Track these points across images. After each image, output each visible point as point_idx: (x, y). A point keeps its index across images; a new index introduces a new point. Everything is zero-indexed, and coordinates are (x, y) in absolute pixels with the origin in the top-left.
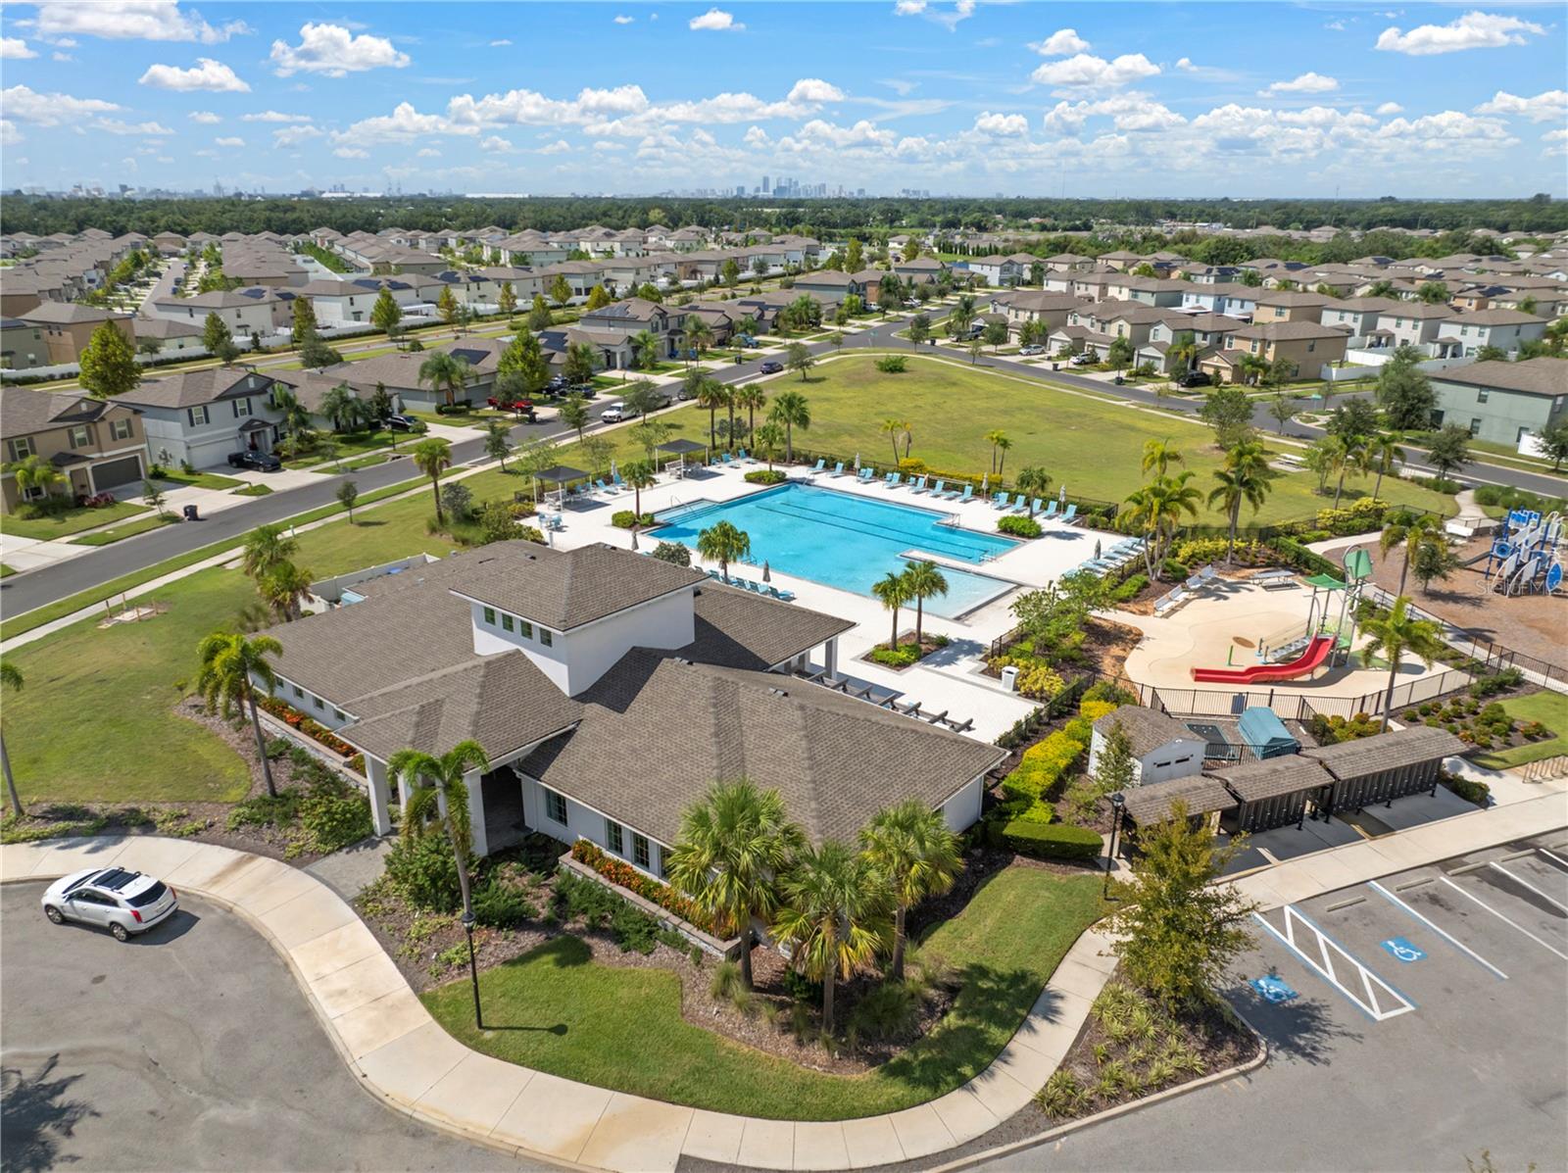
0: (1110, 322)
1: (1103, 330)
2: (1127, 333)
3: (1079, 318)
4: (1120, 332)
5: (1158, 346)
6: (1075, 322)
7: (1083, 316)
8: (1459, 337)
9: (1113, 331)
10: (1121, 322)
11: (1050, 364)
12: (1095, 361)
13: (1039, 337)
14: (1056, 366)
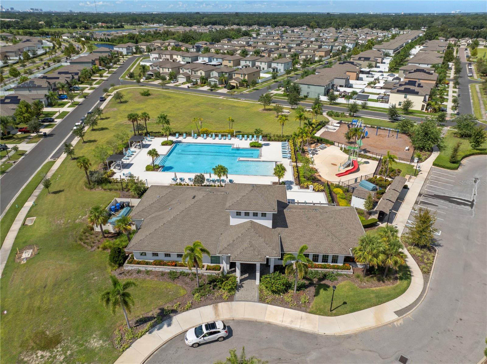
0: (197, 71)
1: (195, 73)
2: (203, 74)
3: (184, 70)
4: (201, 74)
5: (215, 77)
6: (183, 71)
7: (185, 69)
8: (277, 67)
9: (199, 73)
10: (201, 71)
11: (186, 86)
12: (197, 83)
13: (174, 77)
14: (188, 86)
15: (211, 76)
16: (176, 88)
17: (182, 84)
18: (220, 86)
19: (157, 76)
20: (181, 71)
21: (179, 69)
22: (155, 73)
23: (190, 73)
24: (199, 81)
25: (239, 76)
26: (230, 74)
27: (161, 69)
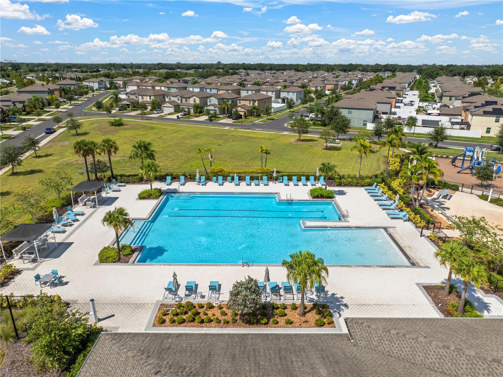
0: (189, 98)
1: (186, 101)
2: (198, 101)
4: (195, 101)
5: (214, 105)
6: (170, 99)
7: (173, 96)
9: (191, 101)
11: (174, 117)
12: (189, 113)
13: (157, 106)
14: (178, 116)
15: (209, 104)
16: (162, 118)
17: (169, 114)
18: (221, 116)
19: (134, 107)
20: (167, 100)
21: (164, 97)
22: (132, 103)
23: (179, 102)
24: (192, 111)
25: (247, 103)
26: (233, 102)
27: (140, 97)
